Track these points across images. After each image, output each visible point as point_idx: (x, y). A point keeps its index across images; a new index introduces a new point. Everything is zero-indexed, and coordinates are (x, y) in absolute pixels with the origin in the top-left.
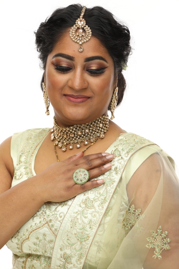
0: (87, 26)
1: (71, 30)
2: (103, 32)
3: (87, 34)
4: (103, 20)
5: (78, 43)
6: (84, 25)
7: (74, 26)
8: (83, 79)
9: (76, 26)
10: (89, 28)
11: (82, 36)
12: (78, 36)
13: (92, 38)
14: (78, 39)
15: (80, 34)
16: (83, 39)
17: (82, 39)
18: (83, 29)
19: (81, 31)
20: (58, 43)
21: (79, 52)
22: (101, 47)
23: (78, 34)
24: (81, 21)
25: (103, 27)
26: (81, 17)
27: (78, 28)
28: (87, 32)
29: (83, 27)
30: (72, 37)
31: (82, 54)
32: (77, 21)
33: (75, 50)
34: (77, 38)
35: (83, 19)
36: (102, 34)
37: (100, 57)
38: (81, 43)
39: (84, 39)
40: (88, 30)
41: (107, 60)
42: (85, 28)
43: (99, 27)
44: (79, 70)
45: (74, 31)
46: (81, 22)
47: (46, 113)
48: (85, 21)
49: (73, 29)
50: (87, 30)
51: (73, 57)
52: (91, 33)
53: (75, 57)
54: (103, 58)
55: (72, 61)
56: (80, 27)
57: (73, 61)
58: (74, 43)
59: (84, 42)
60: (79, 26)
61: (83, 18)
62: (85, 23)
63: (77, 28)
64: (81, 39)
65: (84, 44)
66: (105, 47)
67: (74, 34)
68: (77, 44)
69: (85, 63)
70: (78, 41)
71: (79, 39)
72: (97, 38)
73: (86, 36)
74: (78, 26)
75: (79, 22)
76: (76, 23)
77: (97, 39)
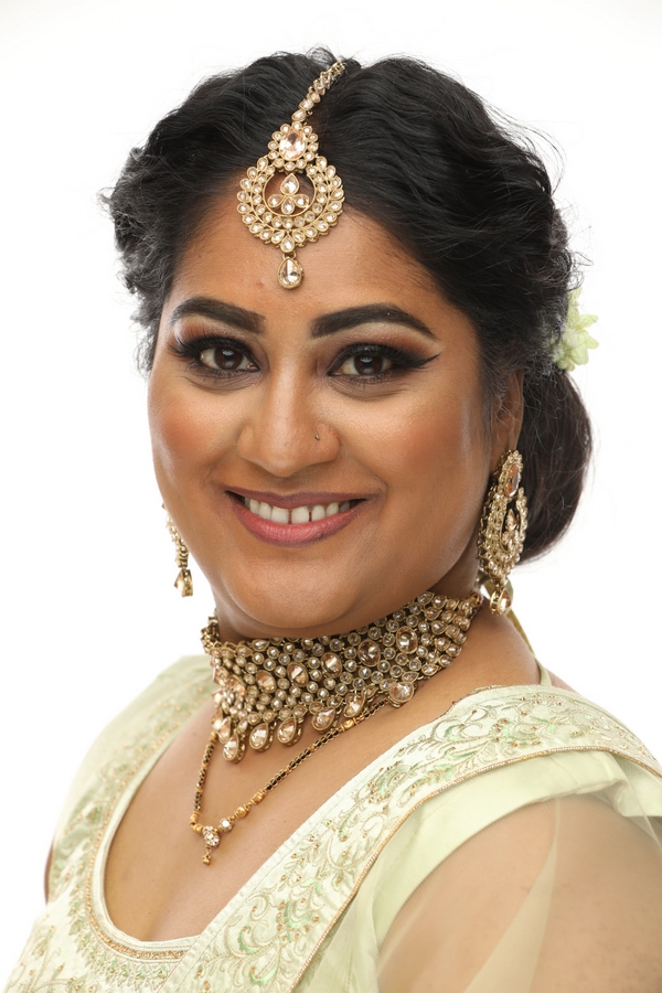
0: (323, 162)
1: (246, 184)
2: (403, 187)
3: (322, 200)
4: (401, 126)
5: (277, 246)
6: (309, 157)
7: (262, 163)
8: (305, 418)
9: (270, 162)
10: (332, 171)
11: (297, 209)
12: (278, 210)
13: (345, 217)
14: (278, 225)
15: (287, 203)
16: (301, 224)
17: (294, 227)
18: (301, 175)
19: (291, 185)
20: (192, 250)
21: (281, 291)
22: (395, 260)
23: (275, 203)
24: (293, 138)
25: (401, 163)
26: (299, 115)
27: (280, 174)
28: (322, 190)
29: (301, 165)
30: (249, 220)
31: (299, 298)
32: (276, 136)
33: (263, 282)
34: (270, 224)
35: (308, 130)
36: (397, 199)
37: (388, 310)
38: (289, 247)
39: (307, 224)
40: (326, 179)
41: (429, 325)
42: (311, 171)
43: (384, 166)
44: (287, 377)
45: (257, 190)
46: (293, 144)
47: (176, 585)
48: (314, 137)
49: (253, 180)
50: (320, 179)
51: (255, 315)
52: (340, 194)
53: (267, 316)
54: (409, 312)
55: (254, 335)
56: (289, 167)
57: (258, 332)
58: (258, 250)
59: (307, 242)
60: (286, 162)
61: (308, 120)
62: (315, 147)
63: (271, 172)
64: (289, 226)
65: (309, 247)
66: (418, 260)
67: (257, 201)
68: (270, 250)
69: (316, 342)
70: (277, 239)
71: (282, 228)
72: (375, 220)
73: (317, 211)
74: (279, 164)
75: (285, 144)
76: (272, 146)
77: (371, 223)
